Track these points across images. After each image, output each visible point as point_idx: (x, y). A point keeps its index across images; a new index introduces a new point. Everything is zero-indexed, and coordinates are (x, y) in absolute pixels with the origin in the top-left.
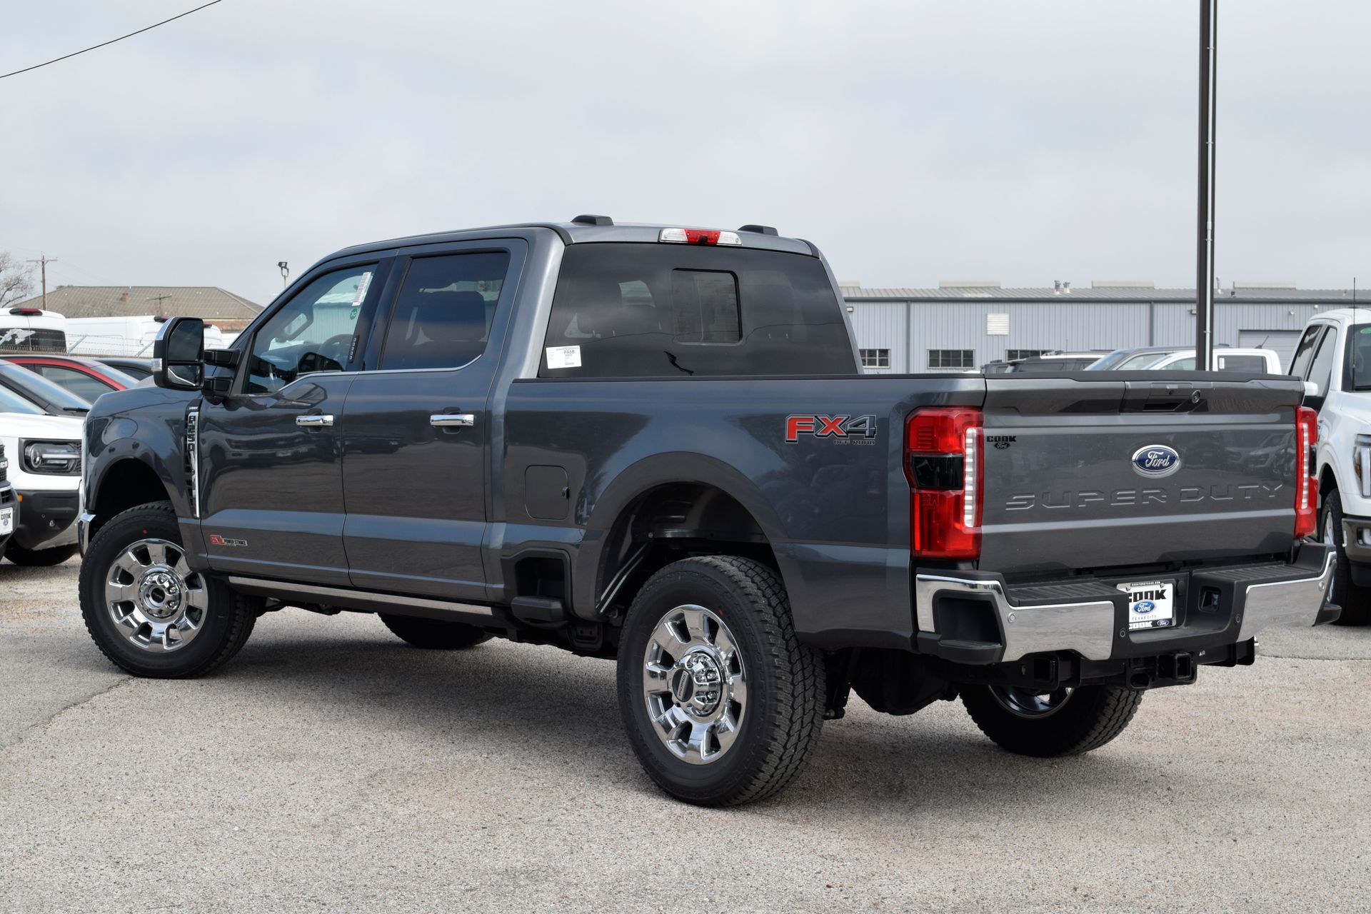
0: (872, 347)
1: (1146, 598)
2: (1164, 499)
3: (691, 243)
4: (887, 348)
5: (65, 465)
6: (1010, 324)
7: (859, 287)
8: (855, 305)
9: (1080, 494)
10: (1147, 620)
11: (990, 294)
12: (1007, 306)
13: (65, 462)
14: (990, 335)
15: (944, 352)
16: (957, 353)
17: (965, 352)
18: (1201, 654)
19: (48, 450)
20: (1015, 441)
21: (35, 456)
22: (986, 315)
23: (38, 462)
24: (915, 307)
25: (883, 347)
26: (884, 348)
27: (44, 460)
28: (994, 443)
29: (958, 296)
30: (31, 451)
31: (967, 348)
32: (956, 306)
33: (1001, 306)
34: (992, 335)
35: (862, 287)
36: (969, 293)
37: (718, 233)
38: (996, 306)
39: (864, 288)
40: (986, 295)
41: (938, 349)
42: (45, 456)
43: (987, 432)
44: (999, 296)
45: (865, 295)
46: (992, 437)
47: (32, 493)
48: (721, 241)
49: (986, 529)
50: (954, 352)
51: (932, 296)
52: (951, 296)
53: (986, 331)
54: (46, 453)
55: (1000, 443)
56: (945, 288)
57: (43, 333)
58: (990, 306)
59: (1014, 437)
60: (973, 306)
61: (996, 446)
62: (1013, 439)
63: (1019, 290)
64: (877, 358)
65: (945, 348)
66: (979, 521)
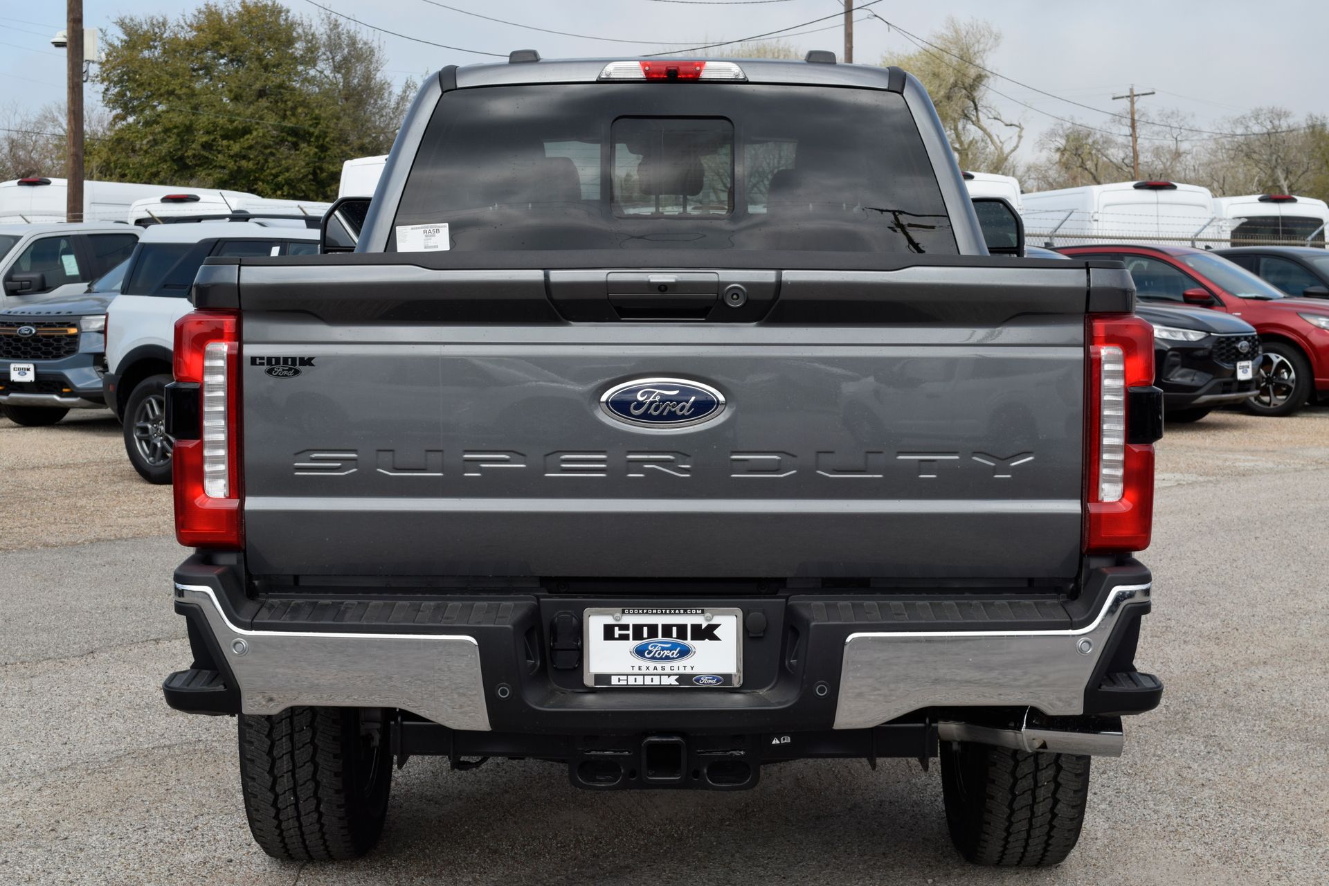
1: (666, 635)
2: (686, 471)
3: (651, 79)
9: (466, 456)
10: (669, 672)
20: (312, 365)
28: (265, 367)
37: (701, 64)
43: (249, 351)
46: (262, 358)
48: (705, 75)
49: (253, 503)
55: (279, 368)
59: (311, 359)
61: (270, 372)
62: (307, 362)
66: (238, 487)
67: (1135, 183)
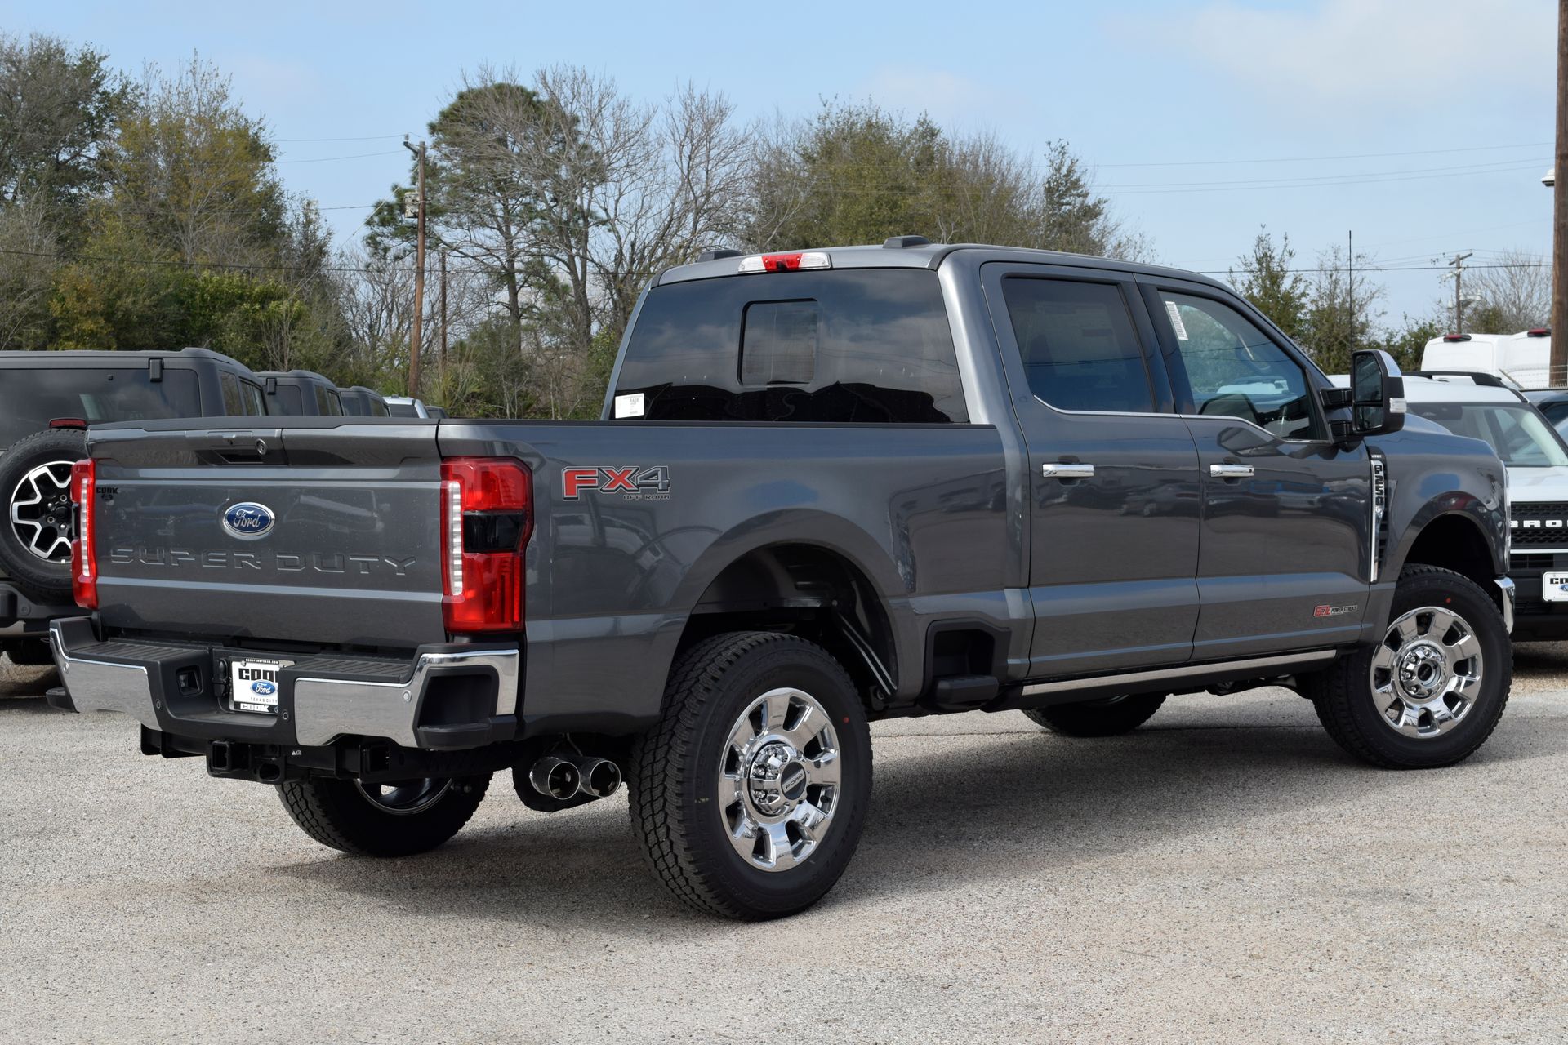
1: (265, 678)
2: (259, 566)
3: (770, 271)
9: (172, 552)
10: (265, 703)
18: (294, 754)
20: (117, 493)
28: (101, 494)
46: (100, 489)
48: (803, 265)
55: (106, 495)
61: (103, 497)
62: (115, 490)
66: (96, 574)
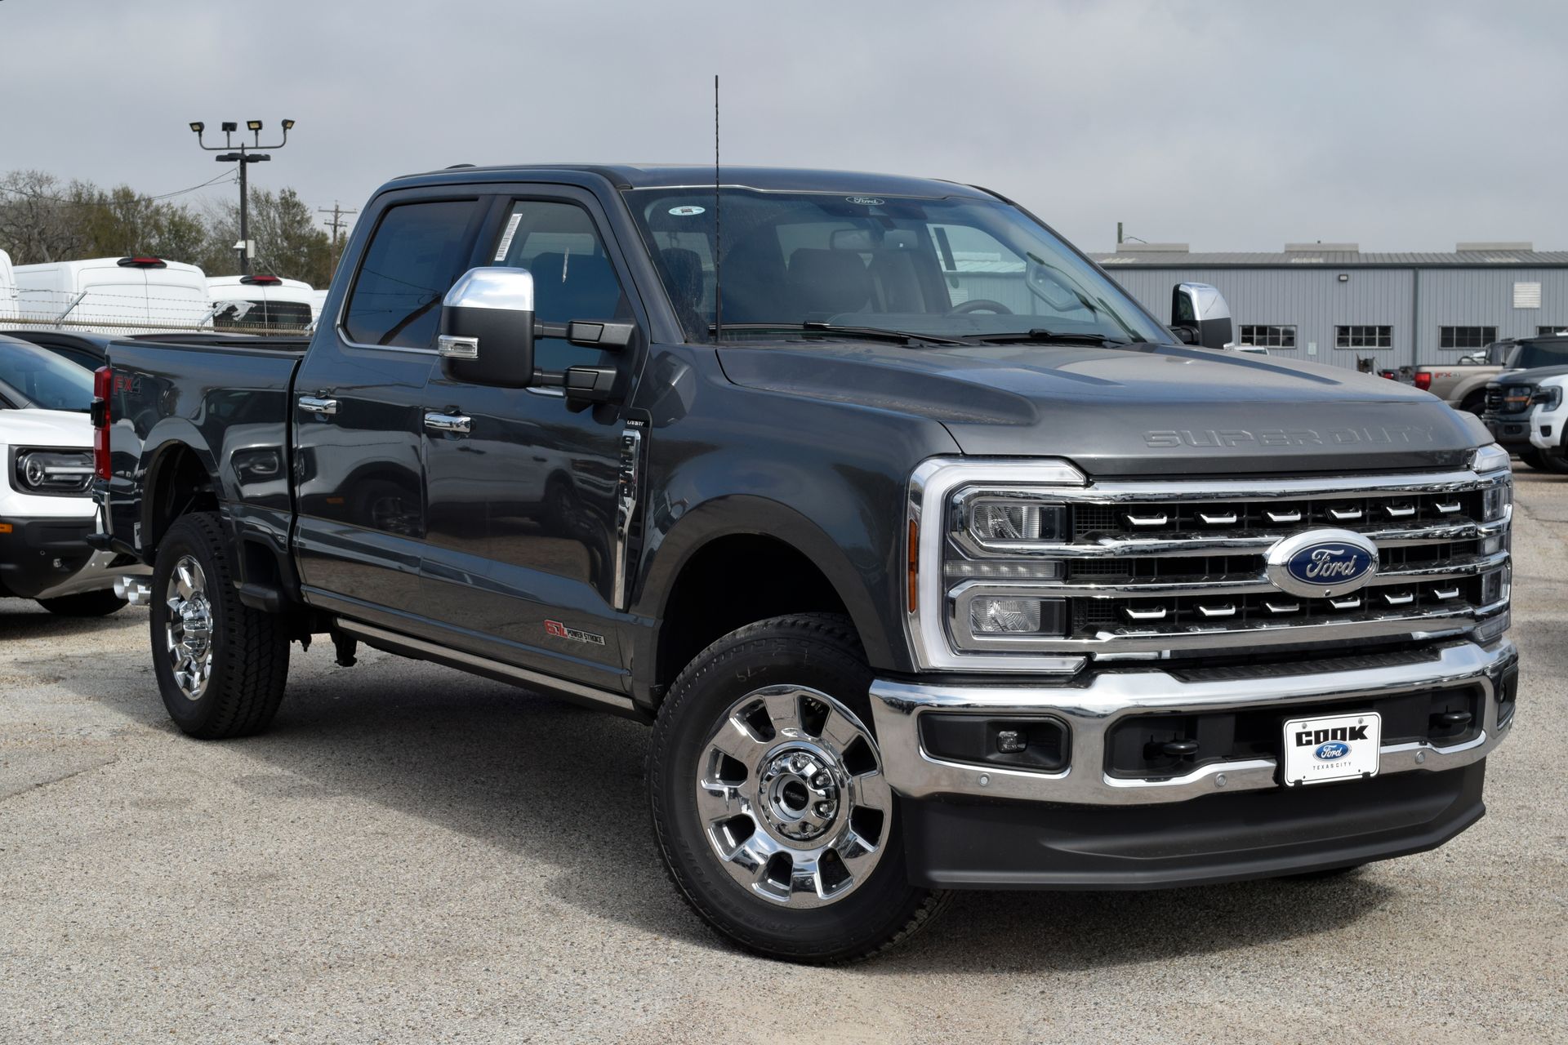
0: (1370, 324)
4: (1389, 324)
5: (77, 482)
6: (1542, 295)
7: (1357, 252)
8: (1350, 273)
11: (1519, 258)
12: (1539, 273)
13: (79, 478)
14: (1517, 309)
15: (1459, 329)
16: (1476, 330)
17: (1486, 329)
19: (54, 462)
21: (34, 469)
22: (1513, 284)
23: (40, 477)
24: (1424, 275)
25: (1384, 324)
26: (1386, 325)
27: (48, 476)
29: (1478, 261)
30: (27, 463)
31: (1488, 324)
32: (1475, 274)
33: (1532, 273)
34: (1520, 309)
35: (1361, 251)
36: (1493, 257)
38: (1525, 273)
39: (1364, 252)
40: (1513, 260)
41: (1452, 325)
42: (49, 470)
44: (1528, 261)
45: (1363, 261)
47: (25, 522)
50: (1472, 329)
51: (1446, 261)
52: (1470, 261)
53: (1513, 305)
54: (50, 465)
56: (1464, 252)
57: (283, 307)
58: (1517, 273)
60: (1496, 273)
63: (1556, 254)
64: (1377, 336)
65: (1460, 324)
67: (119, 259)
